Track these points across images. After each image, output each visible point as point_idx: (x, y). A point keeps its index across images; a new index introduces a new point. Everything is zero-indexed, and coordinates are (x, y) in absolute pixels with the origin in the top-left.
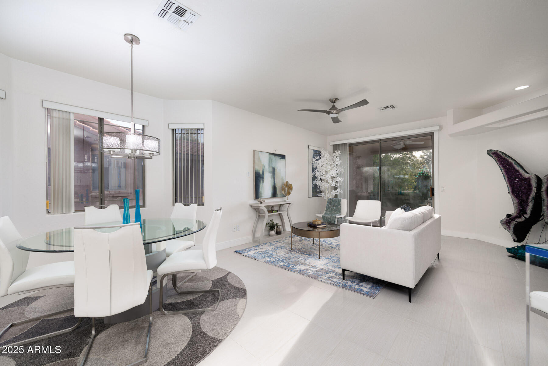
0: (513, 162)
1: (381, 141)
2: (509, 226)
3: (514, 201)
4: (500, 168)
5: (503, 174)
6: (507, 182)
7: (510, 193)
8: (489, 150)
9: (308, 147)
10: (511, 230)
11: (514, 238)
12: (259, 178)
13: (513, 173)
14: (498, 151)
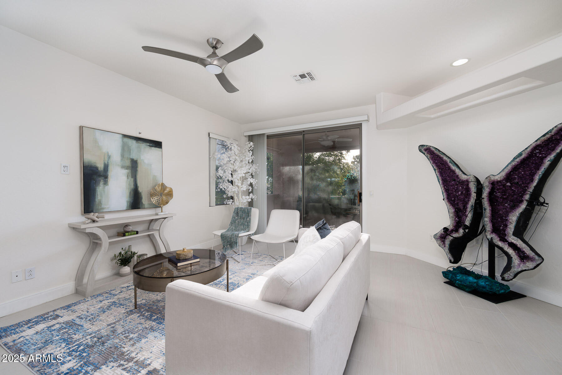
0: (448, 160)
1: (304, 133)
2: (444, 242)
3: (450, 211)
4: (433, 167)
5: (437, 175)
6: (442, 186)
7: (445, 199)
8: (420, 145)
9: (209, 135)
10: (446, 248)
11: (450, 258)
12: (95, 177)
13: (448, 174)
14: (431, 146)
